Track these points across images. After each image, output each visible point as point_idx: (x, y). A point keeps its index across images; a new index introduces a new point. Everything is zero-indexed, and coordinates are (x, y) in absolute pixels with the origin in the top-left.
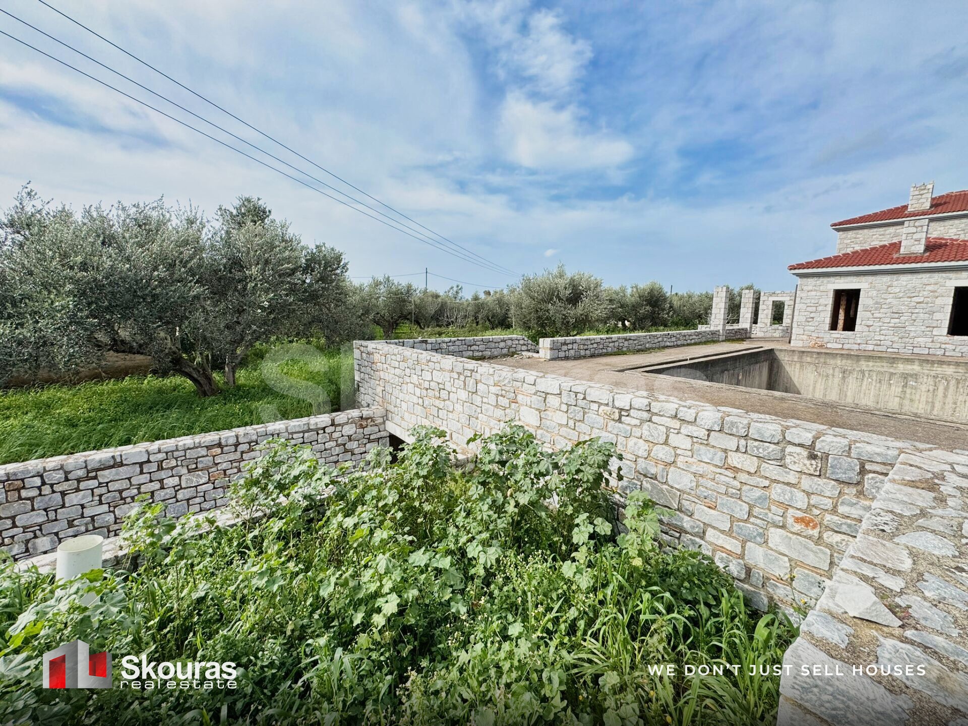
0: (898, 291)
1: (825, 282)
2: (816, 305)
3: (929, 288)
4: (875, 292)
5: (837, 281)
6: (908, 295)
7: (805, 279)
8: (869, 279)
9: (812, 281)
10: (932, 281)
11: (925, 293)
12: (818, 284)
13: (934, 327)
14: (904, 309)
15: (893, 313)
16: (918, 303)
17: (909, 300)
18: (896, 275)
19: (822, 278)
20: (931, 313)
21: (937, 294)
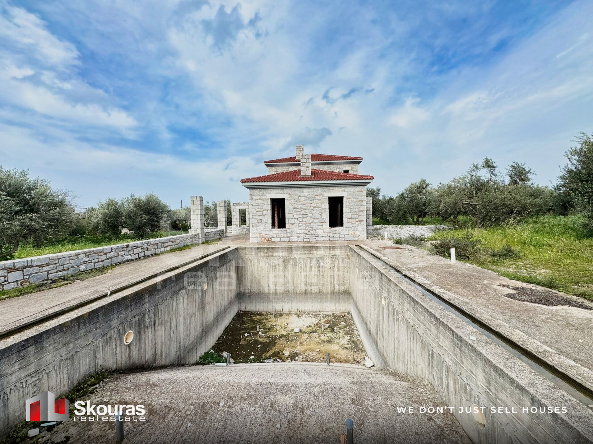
0: (304, 200)
1: (265, 193)
2: (262, 210)
3: (318, 197)
4: (292, 200)
5: (271, 192)
6: (309, 202)
7: (252, 190)
8: (288, 191)
9: (256, 192)
10: (318, 193)
11: (316, 201)
12: (261, 195)
13: (323, 223)
14: (308, 211)
15: (304, 214)
16: (314, 207)
17: (310, 205)
18: (301, 189)
19: (262, 190)
20: (321, 214)
21: (321, 201)
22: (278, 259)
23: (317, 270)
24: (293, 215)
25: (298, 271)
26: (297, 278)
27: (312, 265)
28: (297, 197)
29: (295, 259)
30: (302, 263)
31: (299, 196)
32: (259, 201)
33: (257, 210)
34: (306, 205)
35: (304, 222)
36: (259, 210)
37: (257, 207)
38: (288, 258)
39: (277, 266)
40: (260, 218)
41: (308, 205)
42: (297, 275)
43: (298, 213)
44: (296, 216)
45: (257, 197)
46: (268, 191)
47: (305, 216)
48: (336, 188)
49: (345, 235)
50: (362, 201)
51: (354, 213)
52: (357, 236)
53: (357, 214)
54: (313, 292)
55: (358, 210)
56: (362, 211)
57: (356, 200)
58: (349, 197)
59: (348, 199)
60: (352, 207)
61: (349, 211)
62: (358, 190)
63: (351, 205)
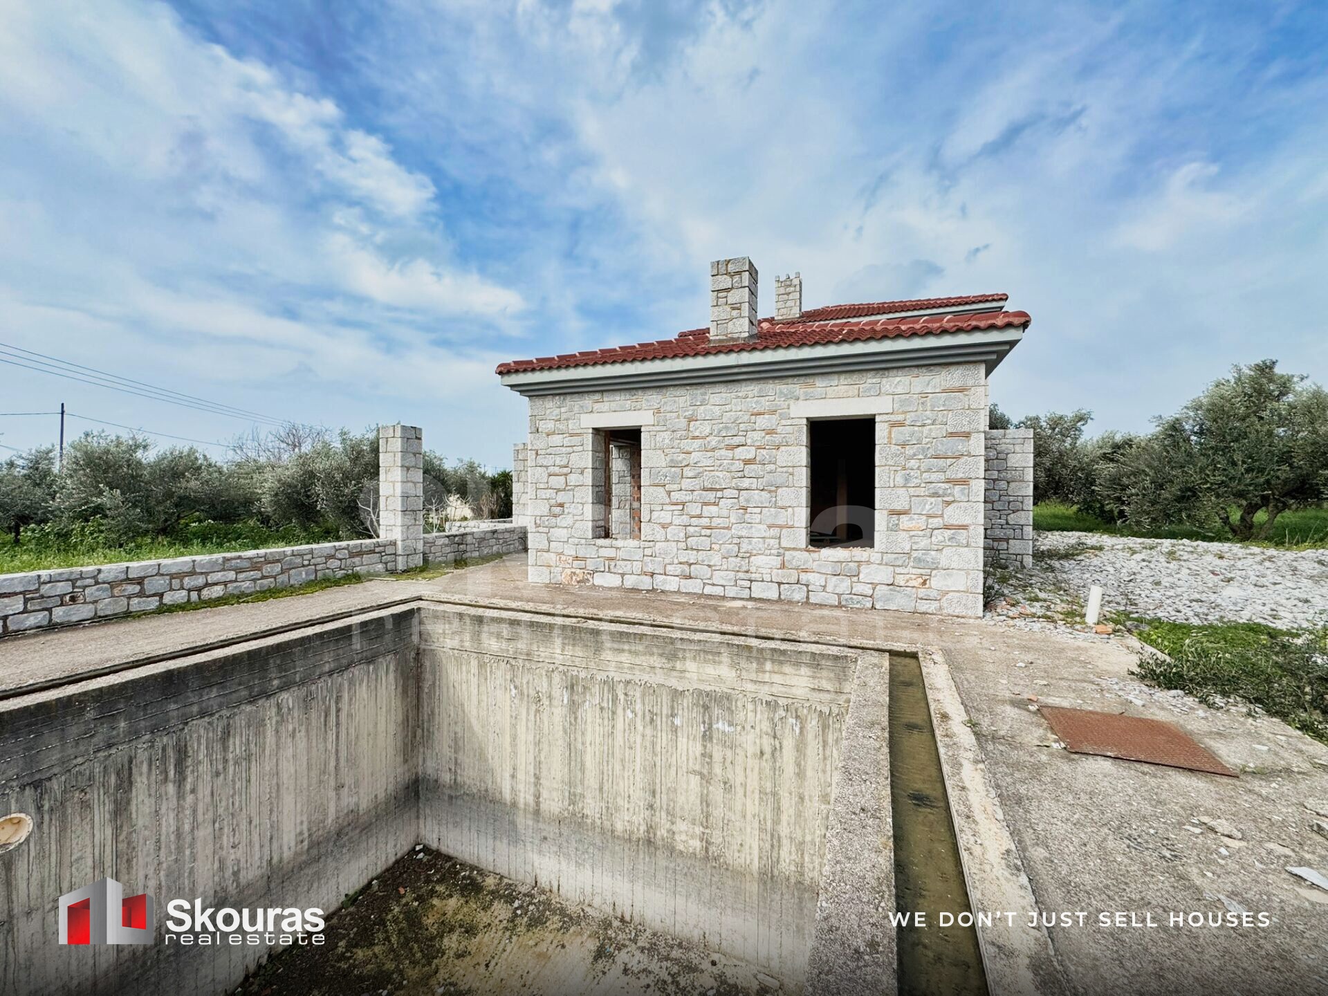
0: (708, 431)
1: (576, 409)
2: (565, 470)
3: (762, 422)
4: (667, 435)
5: (597, 406)
6: (727, 441)
7: (539, 402)
8: (653, 399)
9: (551, 407)
10: (765, 404)
11: (757, 436)
12: (563, 416)
13: (781, 527)
14: (722, 479)
15: (705, 489)
16: (747, 462)
17: (730, 454)
18: (699, 391)
19: (568, 397)
20: (772, 489)
21: (777, 439)
22: (550, 674)
23: (699, 749)
24: (669, 493)
25: (619, 740)
26: (618, 767)
27: (677, 721)
28: (683, 422)
29: (610, 684)
30: (638, 707)
31: (691, 420)
32: (556, 440)
33: (551, 469)
34: (717, 454)
35: (705, 522)
36: (557, 470)
37: (548, 461)
38: (582, 675)
39: (545, 701)
40: (561, 498)
41: (723, 452)
42: (618, 755)
43: (686, 484)
44: (676, 496)
45: (550, 425)
46: (587, 401)
47: (711, 496)
48: (843, 379)
49: (874, 586)
50: (967, 435)
51: (921, 491)
52: (933, 594)
53: (935, 495)
54: (681, 847)
55: (942, 477)
56: (964, 482)
57: (938, 431)
58: (900, 417)
59: (894, 425)
60: (913, 463)
61: (899, 480)
62: (948, 385)
63: (909, 451)
